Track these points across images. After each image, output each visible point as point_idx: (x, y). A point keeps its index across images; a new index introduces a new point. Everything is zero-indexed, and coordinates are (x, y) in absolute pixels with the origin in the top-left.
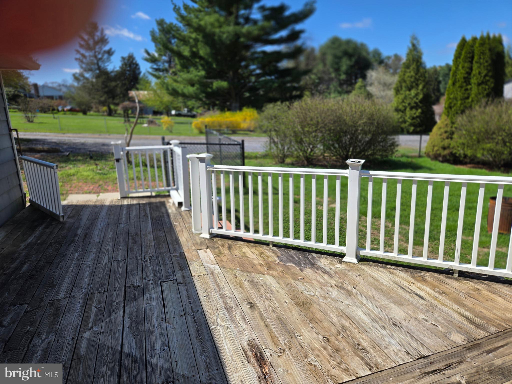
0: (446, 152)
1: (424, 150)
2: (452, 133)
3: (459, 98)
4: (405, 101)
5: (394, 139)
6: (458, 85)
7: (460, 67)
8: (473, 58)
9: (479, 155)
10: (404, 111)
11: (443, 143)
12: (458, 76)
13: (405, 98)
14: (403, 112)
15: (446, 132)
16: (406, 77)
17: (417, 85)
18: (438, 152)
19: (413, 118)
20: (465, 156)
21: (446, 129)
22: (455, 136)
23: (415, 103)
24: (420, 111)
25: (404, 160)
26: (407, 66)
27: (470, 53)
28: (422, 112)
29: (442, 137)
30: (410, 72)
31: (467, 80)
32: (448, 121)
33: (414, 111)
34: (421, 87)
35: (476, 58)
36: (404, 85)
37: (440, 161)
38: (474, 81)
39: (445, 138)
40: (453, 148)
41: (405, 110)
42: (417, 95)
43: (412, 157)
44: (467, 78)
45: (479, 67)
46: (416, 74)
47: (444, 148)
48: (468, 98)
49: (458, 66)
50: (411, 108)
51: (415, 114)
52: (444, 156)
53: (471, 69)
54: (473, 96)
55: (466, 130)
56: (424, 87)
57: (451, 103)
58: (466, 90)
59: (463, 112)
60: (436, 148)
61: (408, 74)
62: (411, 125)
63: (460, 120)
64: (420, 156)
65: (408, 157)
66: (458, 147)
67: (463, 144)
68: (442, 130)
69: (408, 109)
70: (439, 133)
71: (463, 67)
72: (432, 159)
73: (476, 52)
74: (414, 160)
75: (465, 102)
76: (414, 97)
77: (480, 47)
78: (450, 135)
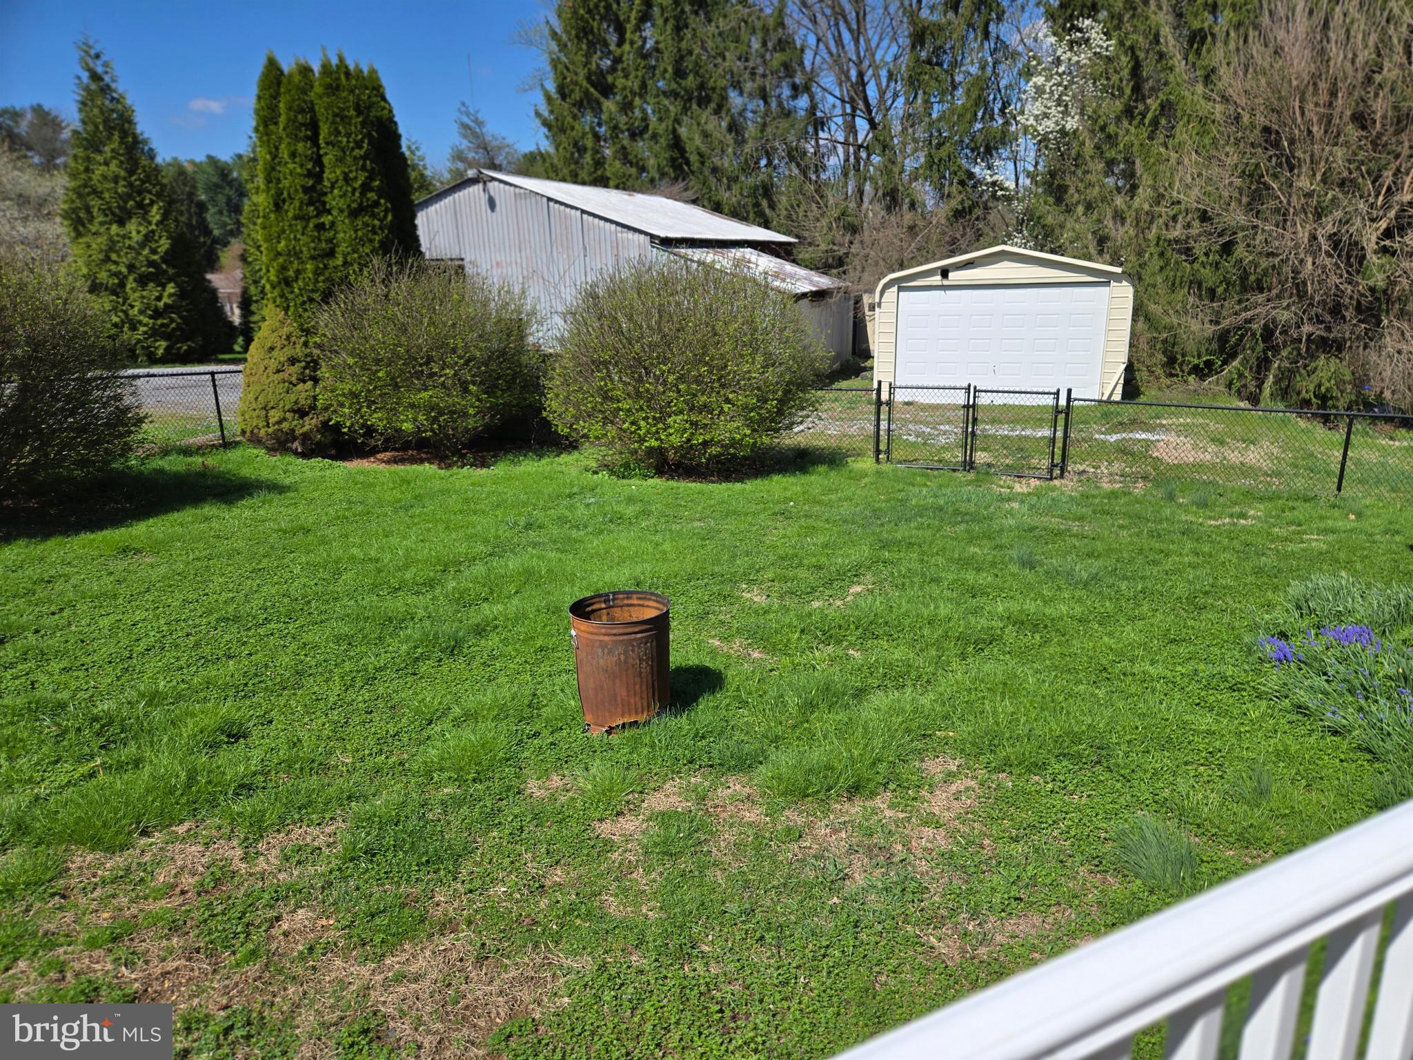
0: (310, 423)
1: (234, 423)
2: (314, 364)
3: (306, 254)
4: (114, 256)
5: (118, 398)
6: (291, 210)
7: (284, 153)
8: (314, 126)
9: (407, 426)
10: (118, 290)
11: (293, 397)
12: (285, 183)
13: (112, 247)
14: (114, 293)
15: (293, 361)
16: (96, 177)
17: (143, 208)
18: (285, 426)
19: (157, 314)
20: (370, 431)
21: (289, 352)
22: (324, 372)
23: (151, 264)
24: (171, 288)
25: (174, 464)
26: (92, 143)
27: (302, 111)
28: (182, 294)
29: (285, 375)
30: (106, 164)
31: (315, 196)
32: (291, 327)
33: (152, 291)
34: (155, 214)
35: (324, 130)
36: (95, 203)
37: (296, 453)
38: (335, 200)
39: (294, 379)
40: (326, 409)
41: (122, 285)
42: (149, 237)
43: (200, 450)
44: (313, 188)
45: (340, 160)
46: (131, 172)
47: (302, 413)
48: (331, 253)
49: (277, 148)
50: (143, 281)
51: (159, 299)
52: (306, 437)
53: (318, 161)
54: (343, 248)
55: (352, 353)
56: (165, 216)
57: (284, 268)
58: (320, 227)
59: (327, 296)
60: (275, 416)
61: (100, 170)
62: (154, 333)
63: (327, 321)
64: (227, 445)
65: (186, 451)
66: (342, 405)
67: (354, 395)
68: (281, 356)
69: (131, 284)
70: (273, 365)
71: (293, 155)
72: (271, 450)
73: (320, 109)
74: (211, 461)
75: (326, 267)
76: (142, 245)
77: (328, 95)
78: (310, 371)
